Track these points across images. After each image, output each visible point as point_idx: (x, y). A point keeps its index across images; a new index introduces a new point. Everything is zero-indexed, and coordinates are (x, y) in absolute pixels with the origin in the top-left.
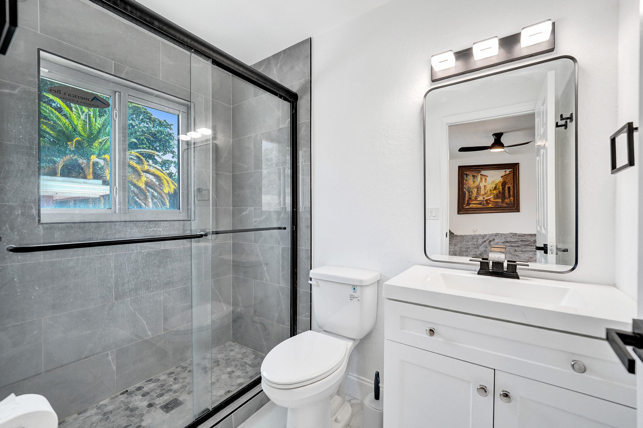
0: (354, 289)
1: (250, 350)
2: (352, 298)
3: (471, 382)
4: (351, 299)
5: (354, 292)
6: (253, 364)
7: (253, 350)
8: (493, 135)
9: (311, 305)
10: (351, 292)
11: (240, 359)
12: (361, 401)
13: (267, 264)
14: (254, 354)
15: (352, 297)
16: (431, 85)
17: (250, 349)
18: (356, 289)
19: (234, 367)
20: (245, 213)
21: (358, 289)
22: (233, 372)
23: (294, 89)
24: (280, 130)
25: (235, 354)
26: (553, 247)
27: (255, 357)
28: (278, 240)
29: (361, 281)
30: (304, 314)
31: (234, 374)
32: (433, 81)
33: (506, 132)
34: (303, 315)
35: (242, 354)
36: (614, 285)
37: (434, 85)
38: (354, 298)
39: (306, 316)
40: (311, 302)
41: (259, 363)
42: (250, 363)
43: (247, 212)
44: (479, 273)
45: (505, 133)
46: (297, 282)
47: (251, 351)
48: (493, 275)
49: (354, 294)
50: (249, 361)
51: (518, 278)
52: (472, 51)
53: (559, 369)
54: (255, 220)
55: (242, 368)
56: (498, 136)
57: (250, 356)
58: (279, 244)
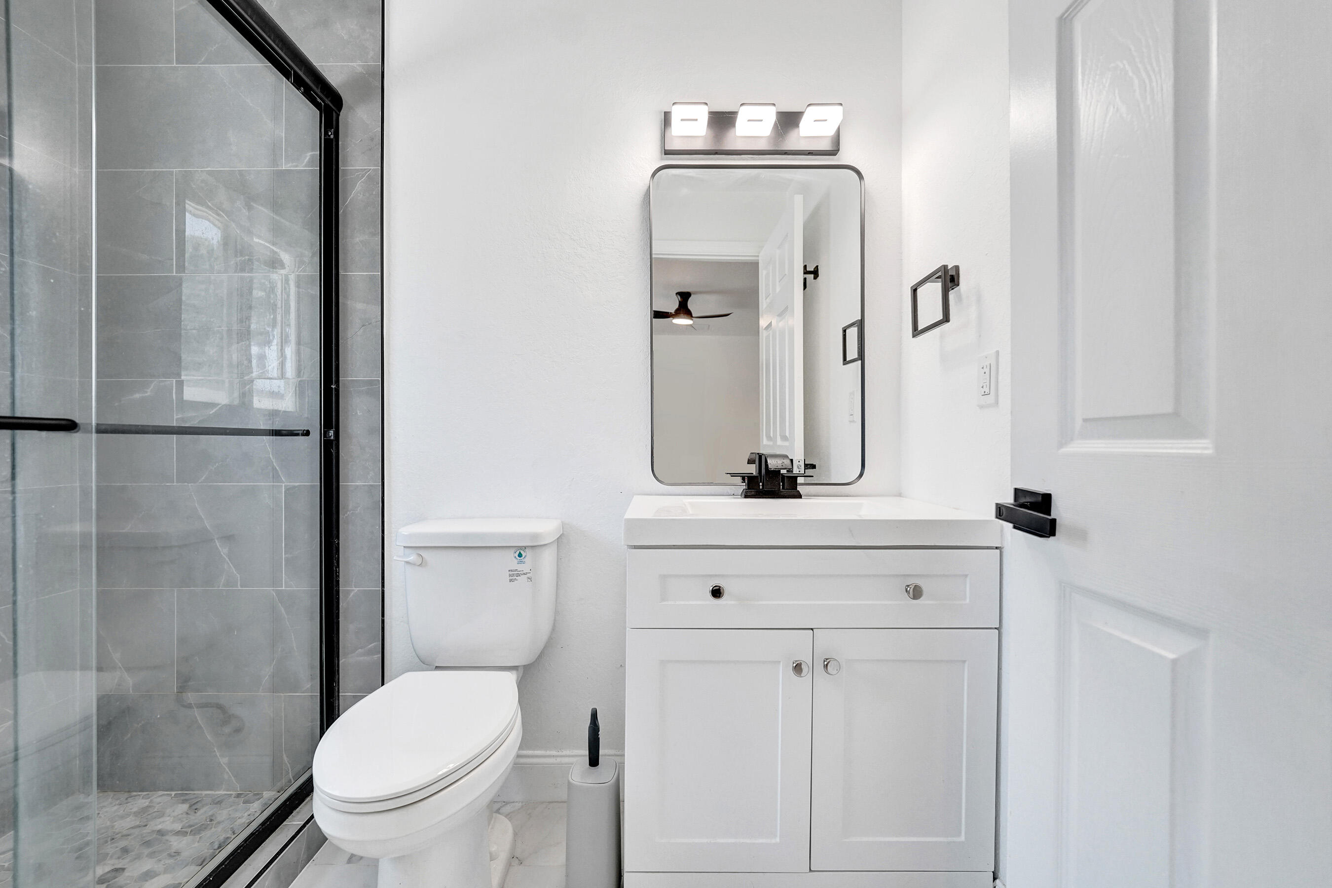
0: (520, 555)
1: (161, 796)
2: (515, 578)
3: (780, 662)
4: (511, 581)
5: (520, 562)
6: (190, 826)
7: (173, 793)
8: (677, 294)
9: (383, 622)
10: (513, 563)
11: (132, 831)
12: (522, 802)
13: (228, 538)
14: (184, 802)
15: (514, 575)
16: (662, 159)
17: (161, 793)
18: (523, 557)
19: (119, 858)
20: (137, 396)
21: (528, 555)
22: (119, 871)
23: (334, 79)
24: (281, 176)
25: (108, 823)
26: (800, 461)
27: (190, 806)
28: (274, 469)
29: (535, 536)
30: (361, 648)
31: (127, 874)
32: (667, 153)
33: (696, 293)
34: (360, 650)
35: (136, 814)
36: (900, 495)
37: (667, 159)
38: (518, 575)
39: (370, 652)
40: (383, 615)
41: (212, 816)
42: (178, 827)
43: (146, 392)
44: (746, 497)
45: (694, 294)
46: (339, 573)
47: (170, 798)
48: (767, 497)
49: (520, 567)
50: (173, 822)
51: (799, 496)
52: (737, 117)
53: (890, 602)
54: (180, 416)
55: (150, 850)
56: (684, 297)
57: (168, 811)
58: (276, 477)
